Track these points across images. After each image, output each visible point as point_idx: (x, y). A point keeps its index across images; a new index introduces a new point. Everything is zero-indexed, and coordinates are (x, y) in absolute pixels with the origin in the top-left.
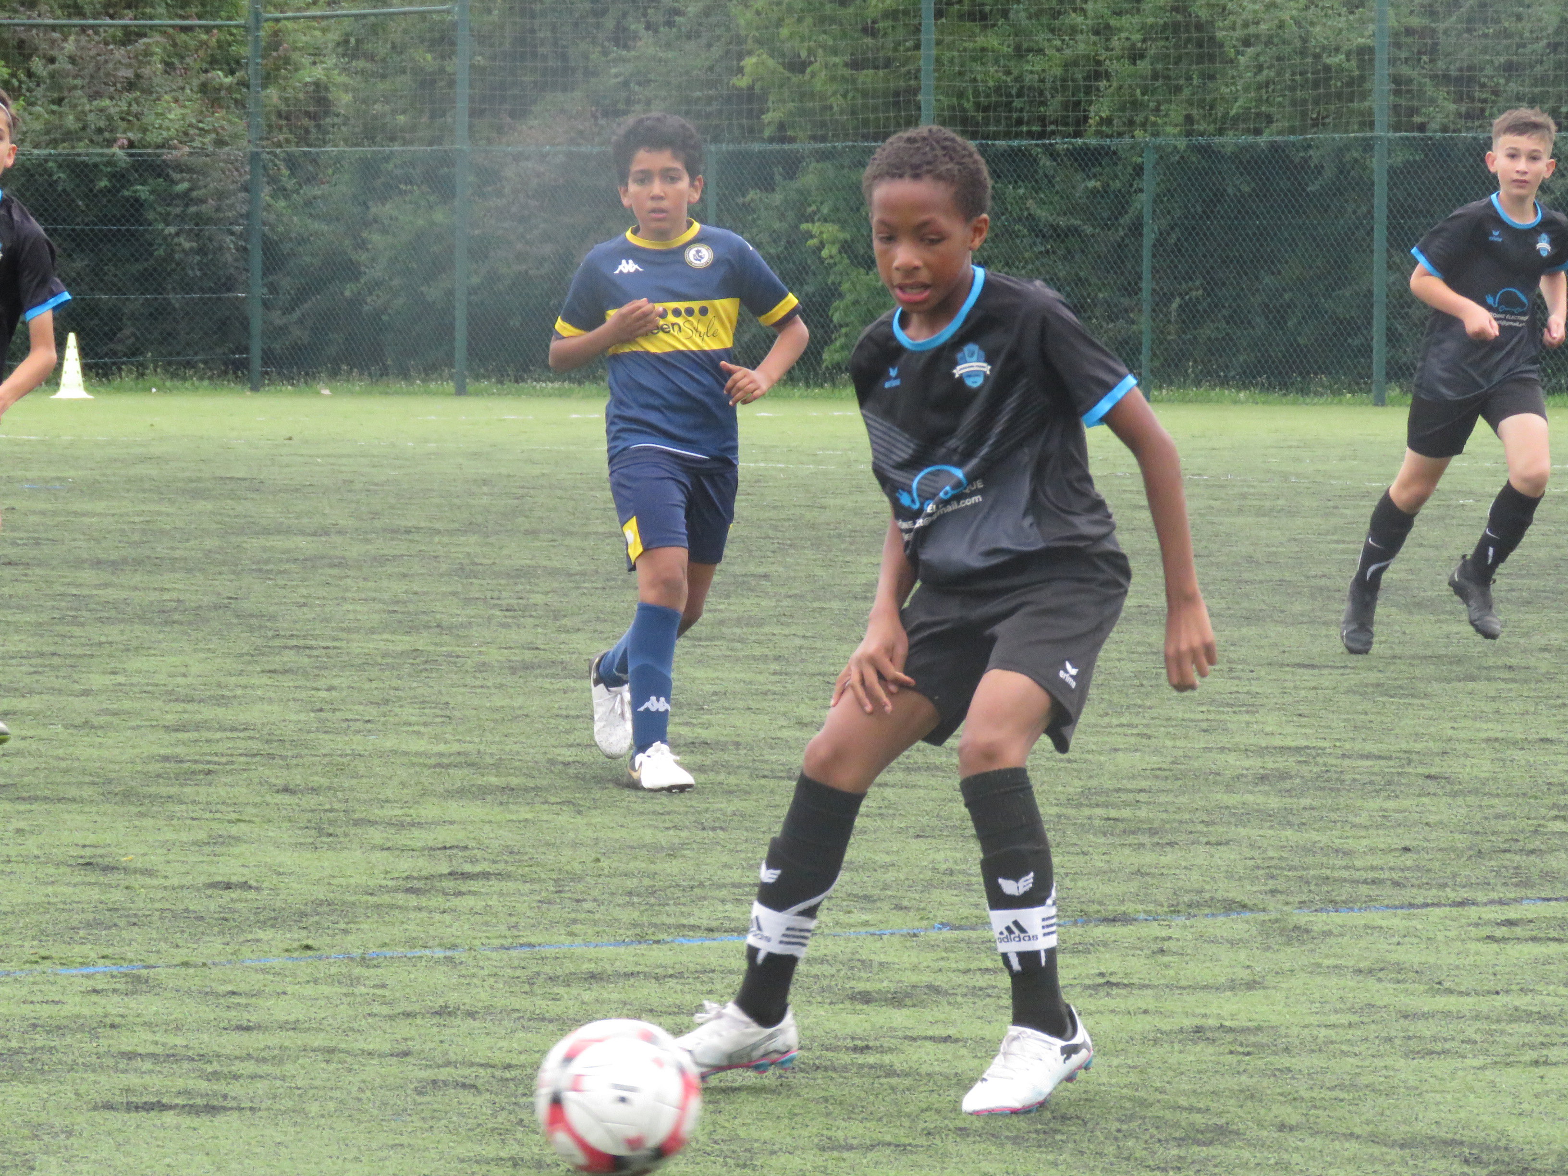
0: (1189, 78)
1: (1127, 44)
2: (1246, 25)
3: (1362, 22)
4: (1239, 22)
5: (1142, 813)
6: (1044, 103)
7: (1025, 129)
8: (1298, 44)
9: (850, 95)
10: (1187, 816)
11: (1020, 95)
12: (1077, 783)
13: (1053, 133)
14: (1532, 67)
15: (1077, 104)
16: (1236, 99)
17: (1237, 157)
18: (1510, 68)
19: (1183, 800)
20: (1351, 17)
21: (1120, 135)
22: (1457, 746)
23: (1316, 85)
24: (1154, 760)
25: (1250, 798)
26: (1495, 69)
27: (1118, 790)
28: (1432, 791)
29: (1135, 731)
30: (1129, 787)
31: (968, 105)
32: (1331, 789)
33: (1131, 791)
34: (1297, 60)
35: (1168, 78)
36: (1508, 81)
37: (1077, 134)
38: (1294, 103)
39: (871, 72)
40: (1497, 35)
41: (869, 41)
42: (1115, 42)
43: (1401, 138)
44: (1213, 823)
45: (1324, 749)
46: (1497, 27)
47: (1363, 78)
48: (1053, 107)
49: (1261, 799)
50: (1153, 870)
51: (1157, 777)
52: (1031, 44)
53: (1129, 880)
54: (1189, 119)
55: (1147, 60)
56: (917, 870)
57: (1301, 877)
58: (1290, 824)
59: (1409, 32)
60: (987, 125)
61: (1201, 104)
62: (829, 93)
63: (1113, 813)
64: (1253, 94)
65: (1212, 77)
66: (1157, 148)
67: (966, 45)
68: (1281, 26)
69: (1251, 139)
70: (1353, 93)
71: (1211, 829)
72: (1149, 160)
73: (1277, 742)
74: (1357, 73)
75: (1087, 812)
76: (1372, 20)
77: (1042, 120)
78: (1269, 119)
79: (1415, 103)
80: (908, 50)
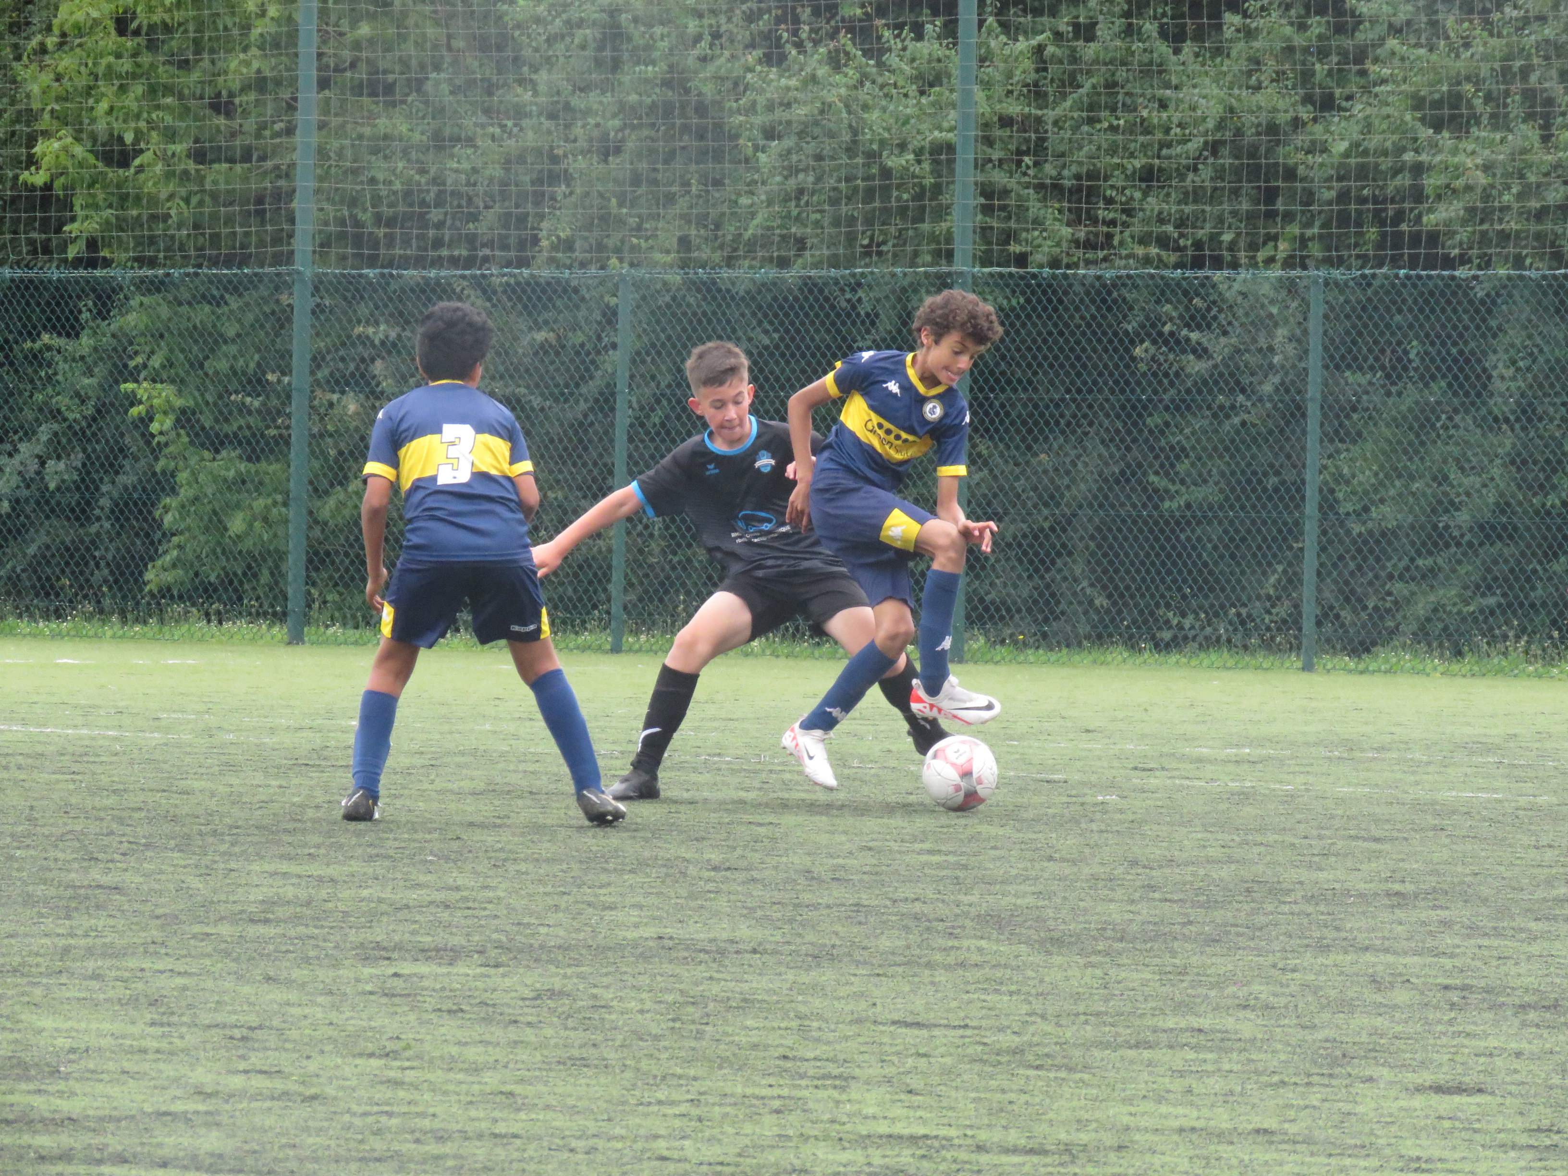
0: (686, 184)
1: (597, 133)
2: (771, 107)
3: (940, 106)
4: (761, 103)
6: (474, 217)
7: (445, 253)
8: (846, 137)
9: (194, 201)
11: (439, 203)
14: (1182, 177)
15: (522, 219)
16: (753, 216)
18: (1148, 176)
20: (924, 100)
21: (584, 264)
23: (869, 194)
26: (1127, 178)
31: (365, 218)
34: (844, 160)
35: (655, 182)
36: (1145, 194)
37: (522, 263)
38: (836, 223)
39: (225, 166)
40: (1130, 128)
41: (221, 121)
42: (578, 130)
43: (990, 275)
46: (1130, 116)
47: (937, 189)
52: (457, 131)
54: (685, 242)
55: (625, 156)
59: (1005, 121)
60: (392, 246)
61: (702, 221)
62: (163, 196)
64: (777, 209)
65: (718, 183)
66: (638, 285)
67: (361, 129)
68: (826, 108)
70: (923, 209)
72: (627, 301)
74: (929, 181)
76: (952, 105)
77: (470, 241)
78: (800, 243)
79: (1013, 225)
80: (278, 135)
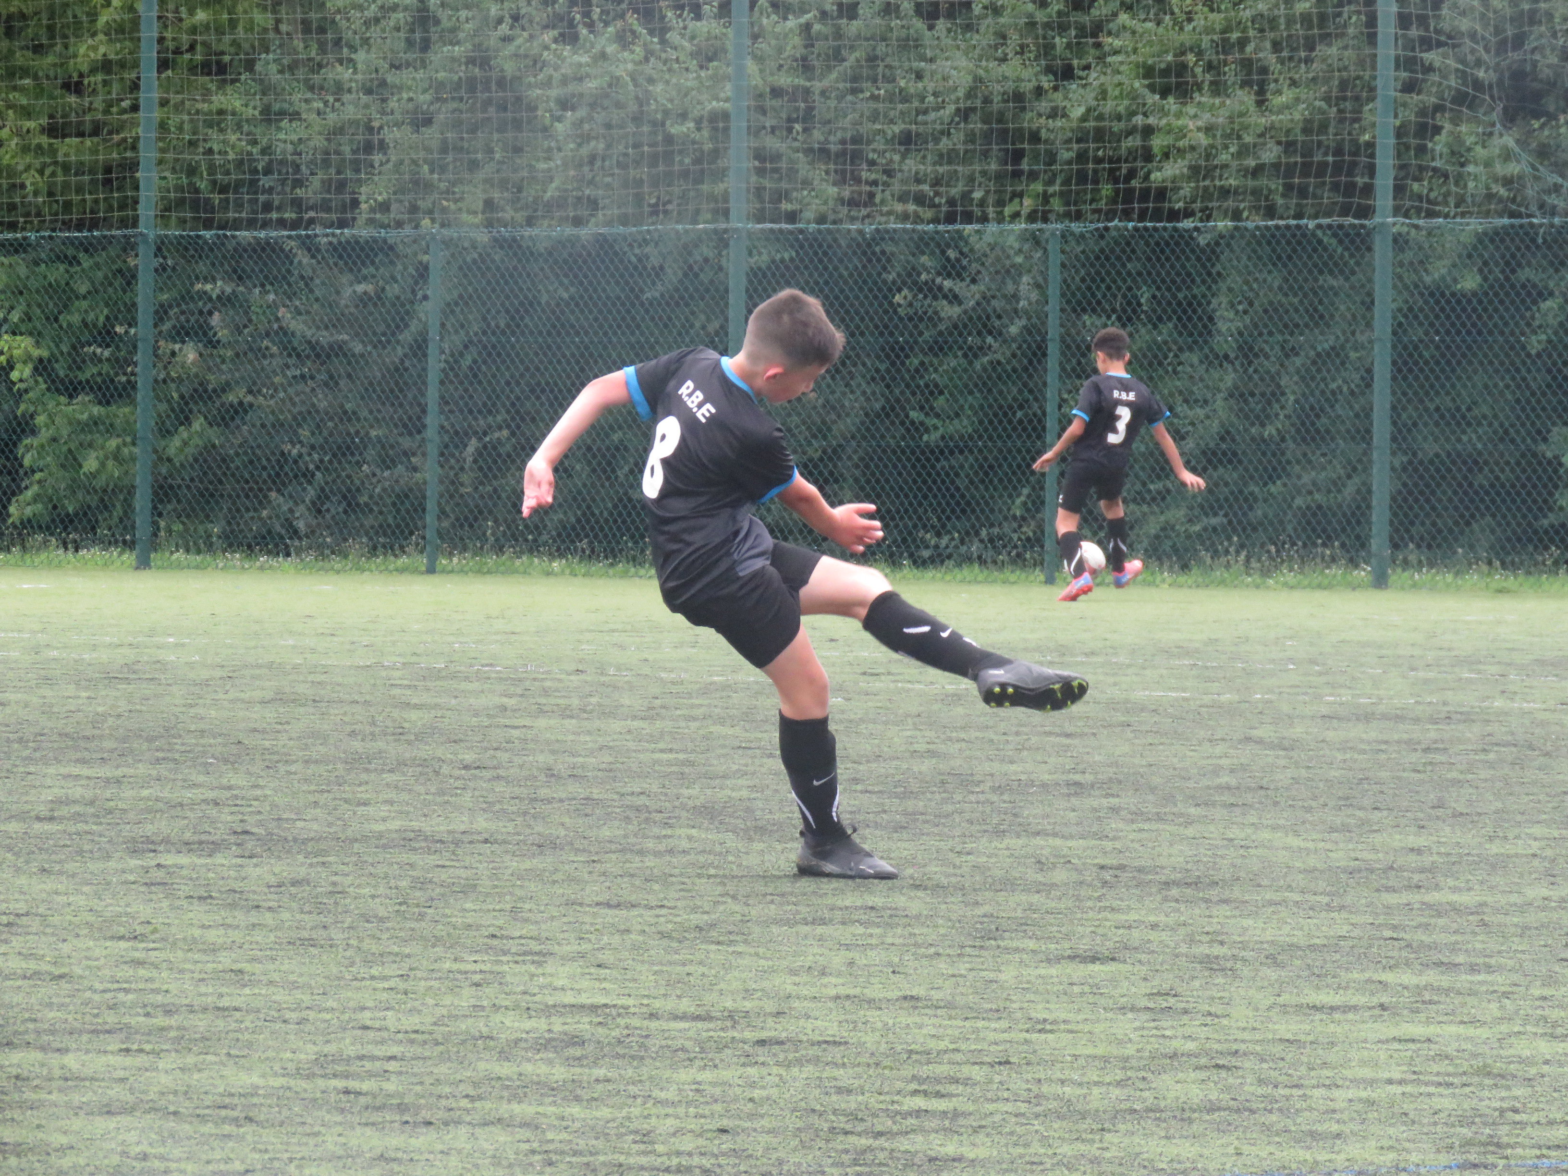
0: (490, 151)
1: (410, 106)
2: (564, 81)
3: (717, 79)
4: (557, 76)
5: (391, 1086)
6: (298, 183)
7: (274, 215)
8: (633, 107)
9: (48, 172)
10: (447, 1090)
11: (268, 171)
12: (311, 1048)
13: (311, 221)
14: (937, 141)
15: (341, 186)
16: (552, 179)
17: (550, 254)
18: (907, 140)
19: (442, 1070)
20: (703, 74)
21: (399, 224)
22: (796, 1004)
23: (654, 159)
24: (411, 1022)
25: (528, 1068)
26: (887, 142)
27: (361, 1058)
28: (761, 1059)
29: (386, 985)
30: (377, 1053)
31: (203, 185)
32: (633, 1057)
33: (378, 1059)
34: (631, 128)
35: (462, 150)
36: (904, 157)
37: (342, 224)
38: (625, 185)
39: (76, 140)
40: (890, 98)
41: (73, 99)
42: (394, 104)
43: (762, 231)
44: (480, 1098)
45: (626, 1008)
46: (889, 86)
47: (716, 154)
48: (313, 191)
49: (543, 1069)
50: (400, 1155)
51: (412, 1042)
52: (286, 106)
53: (370, 1167)
54: (489, 204)
55: (435, 127)
56: (101, 1155)
57: (587, 1164)
58: (578, 1099)
59: (776, 92)
60: (226, 209)
61: (503, 184)
62: (20, 168)
63: (353, 1084)
64: (572, 173)
65: (518, 150)
66: (447, 243)
67: (199, 106)
68: (614, 82)
69: (569, 231)
70: (702, 171)
71: (478, 1104)
72: (435, 259)
73: (569, 998)
74: (708, 146)
75: (321, 1083)
76: (728, 78)
77: (297, 204)
78: (594, 204)
79: (784, 185)
80: (124, 111)
